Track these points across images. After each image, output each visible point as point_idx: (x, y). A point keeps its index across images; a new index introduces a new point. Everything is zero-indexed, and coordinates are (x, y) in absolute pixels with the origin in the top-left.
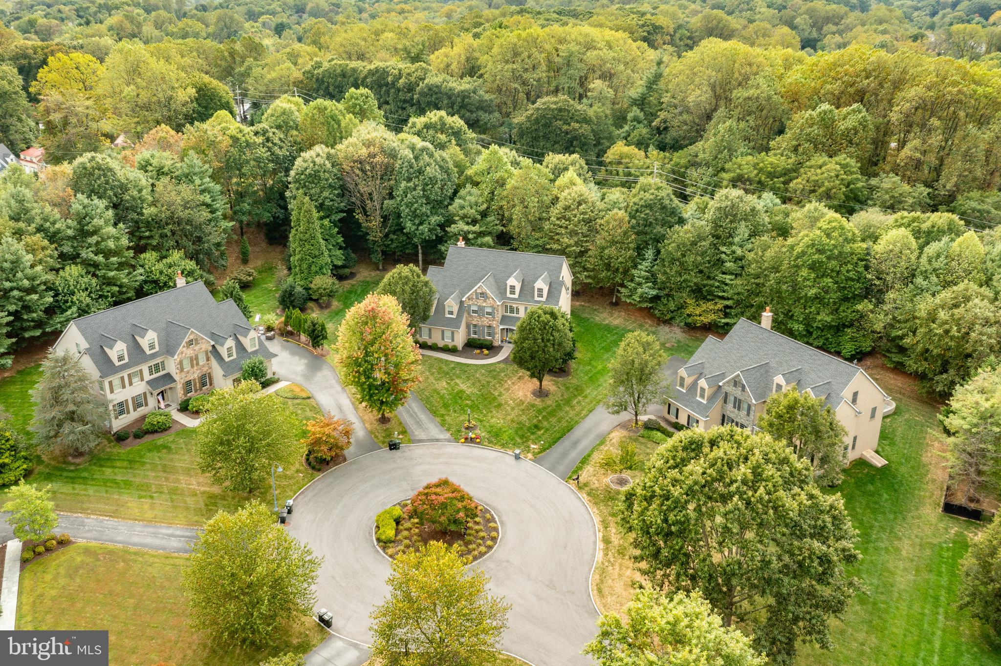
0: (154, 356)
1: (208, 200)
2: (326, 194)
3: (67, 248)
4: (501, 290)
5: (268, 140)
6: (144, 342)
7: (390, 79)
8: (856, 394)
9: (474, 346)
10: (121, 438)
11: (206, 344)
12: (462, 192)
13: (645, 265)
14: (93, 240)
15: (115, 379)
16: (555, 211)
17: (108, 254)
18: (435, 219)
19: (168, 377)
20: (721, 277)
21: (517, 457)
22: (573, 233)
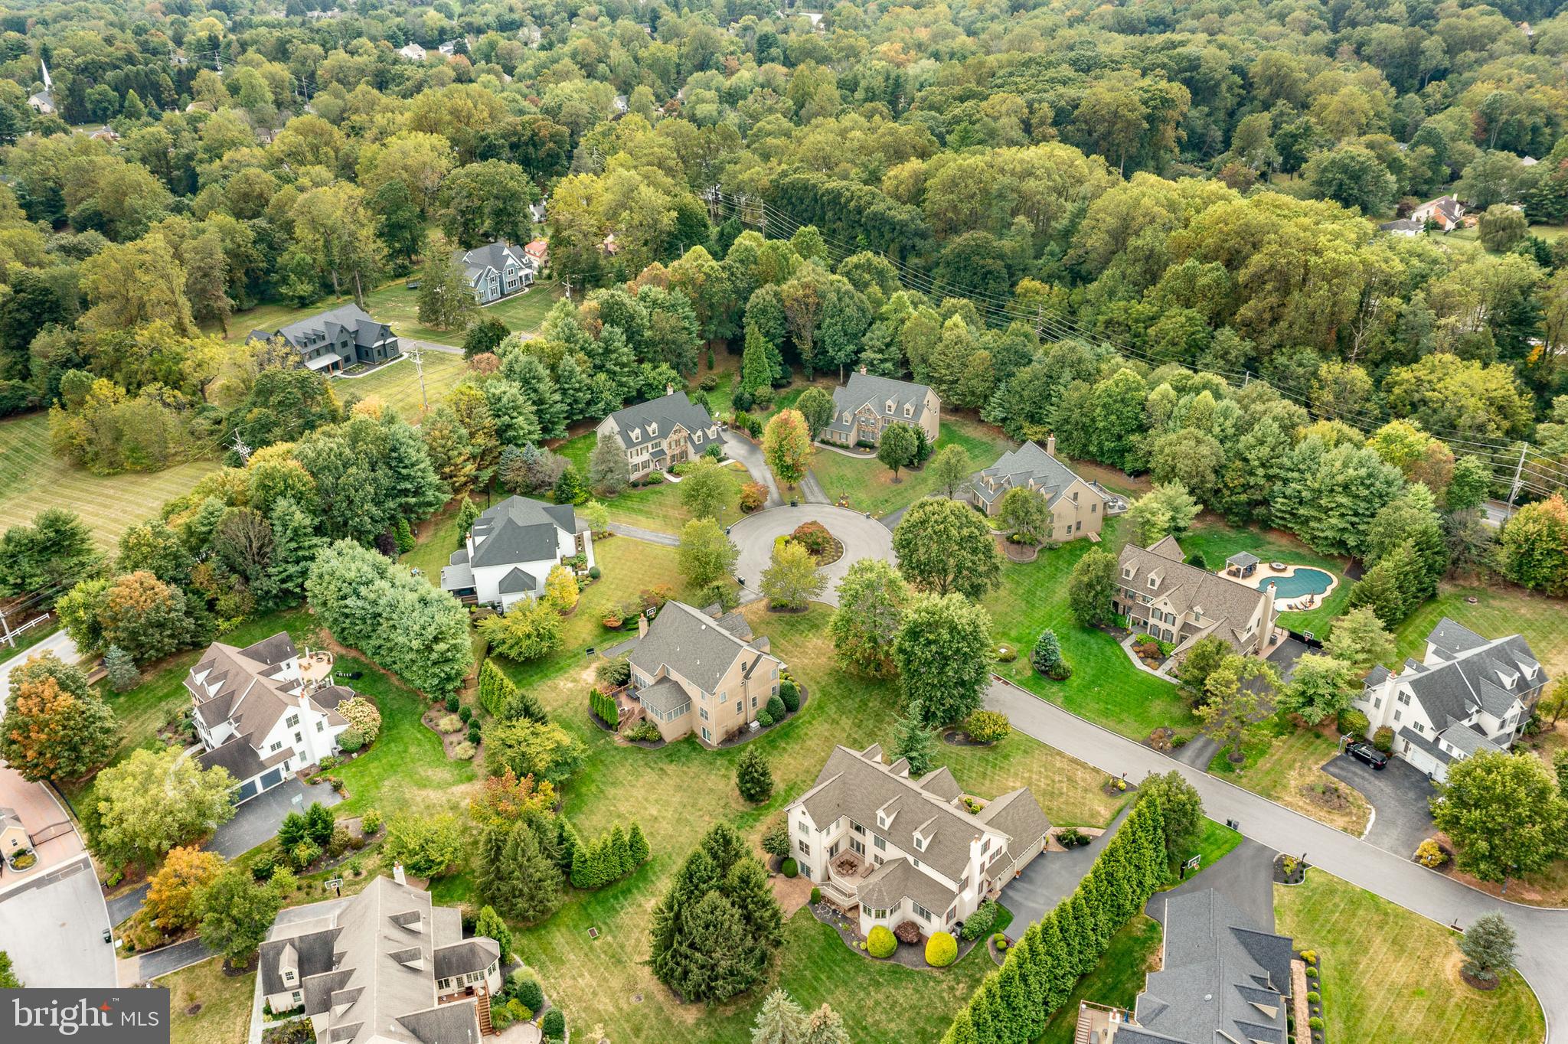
0: (655, 438)
1: (687, 325)
2: (771, 323)
3: (598, 362)
4: (882, 408)
5: (732, 274)
6: (650, 430)
7: (843, 200)
8: (1076, 494)
9: (860, 444)
10: (635, 485)
11: (685, 433)
12: (874, 326)
13: (998, 394)
14: (614, 356)
15: (634, 450)
16: (940, 347)
17: (623, 365)
18: (851, 347)
19: (662, 452)
20: (1048, 407)
21: (868, 517)
22: (949, 366)
